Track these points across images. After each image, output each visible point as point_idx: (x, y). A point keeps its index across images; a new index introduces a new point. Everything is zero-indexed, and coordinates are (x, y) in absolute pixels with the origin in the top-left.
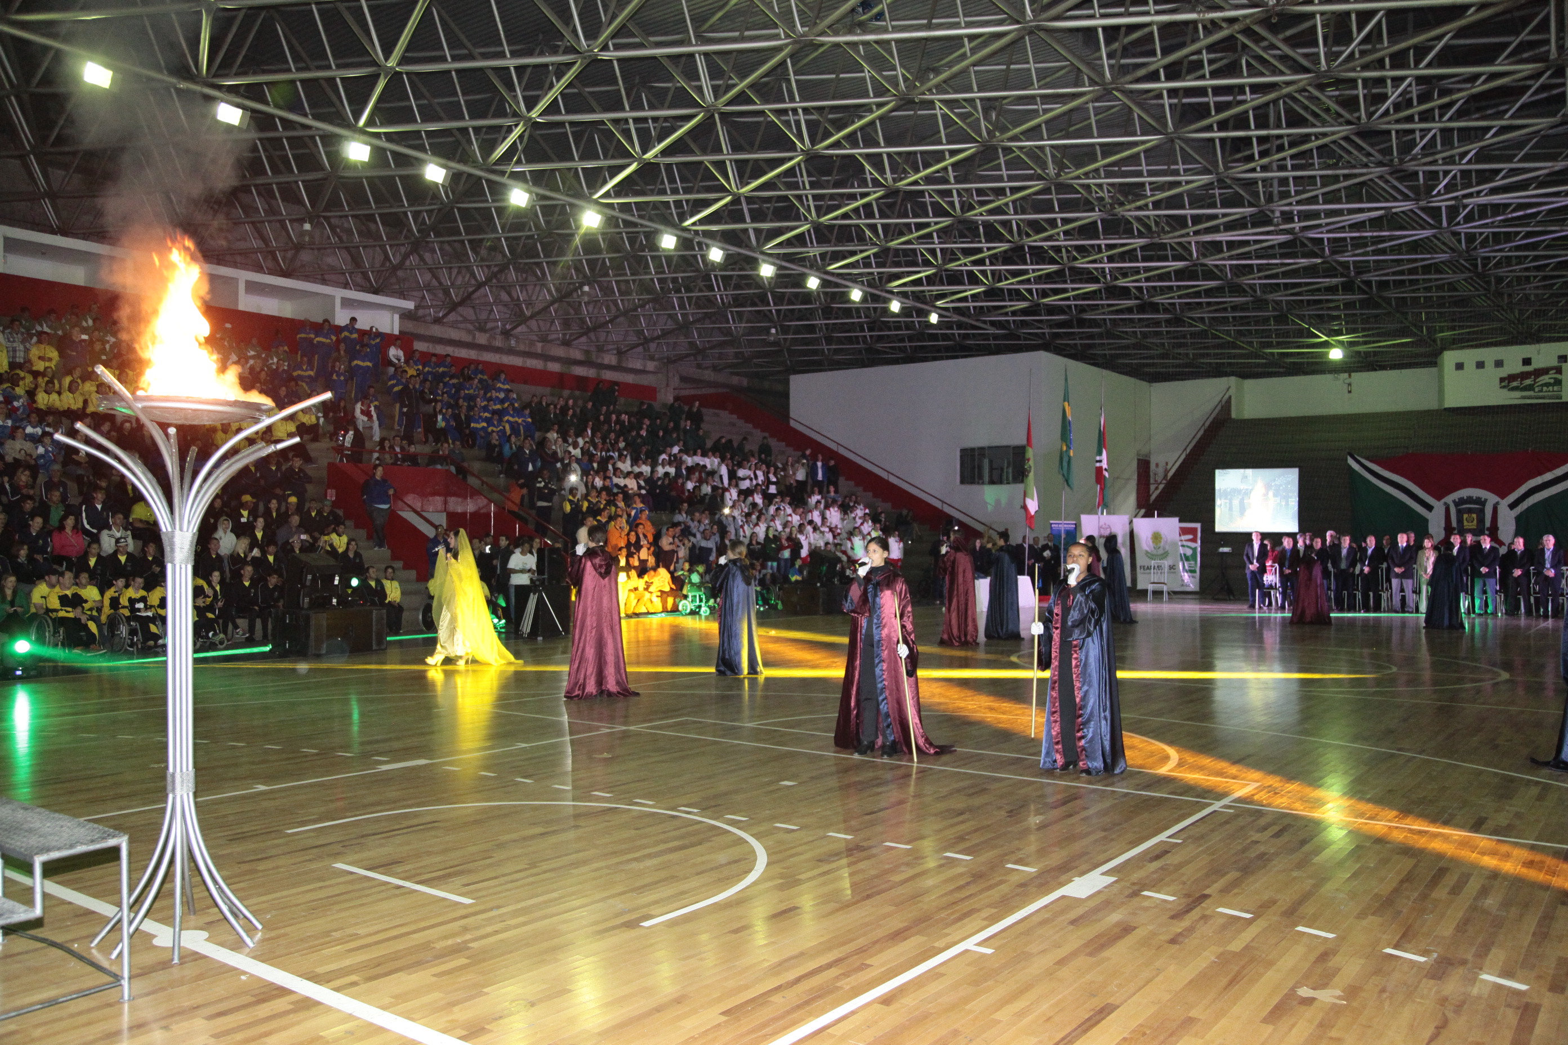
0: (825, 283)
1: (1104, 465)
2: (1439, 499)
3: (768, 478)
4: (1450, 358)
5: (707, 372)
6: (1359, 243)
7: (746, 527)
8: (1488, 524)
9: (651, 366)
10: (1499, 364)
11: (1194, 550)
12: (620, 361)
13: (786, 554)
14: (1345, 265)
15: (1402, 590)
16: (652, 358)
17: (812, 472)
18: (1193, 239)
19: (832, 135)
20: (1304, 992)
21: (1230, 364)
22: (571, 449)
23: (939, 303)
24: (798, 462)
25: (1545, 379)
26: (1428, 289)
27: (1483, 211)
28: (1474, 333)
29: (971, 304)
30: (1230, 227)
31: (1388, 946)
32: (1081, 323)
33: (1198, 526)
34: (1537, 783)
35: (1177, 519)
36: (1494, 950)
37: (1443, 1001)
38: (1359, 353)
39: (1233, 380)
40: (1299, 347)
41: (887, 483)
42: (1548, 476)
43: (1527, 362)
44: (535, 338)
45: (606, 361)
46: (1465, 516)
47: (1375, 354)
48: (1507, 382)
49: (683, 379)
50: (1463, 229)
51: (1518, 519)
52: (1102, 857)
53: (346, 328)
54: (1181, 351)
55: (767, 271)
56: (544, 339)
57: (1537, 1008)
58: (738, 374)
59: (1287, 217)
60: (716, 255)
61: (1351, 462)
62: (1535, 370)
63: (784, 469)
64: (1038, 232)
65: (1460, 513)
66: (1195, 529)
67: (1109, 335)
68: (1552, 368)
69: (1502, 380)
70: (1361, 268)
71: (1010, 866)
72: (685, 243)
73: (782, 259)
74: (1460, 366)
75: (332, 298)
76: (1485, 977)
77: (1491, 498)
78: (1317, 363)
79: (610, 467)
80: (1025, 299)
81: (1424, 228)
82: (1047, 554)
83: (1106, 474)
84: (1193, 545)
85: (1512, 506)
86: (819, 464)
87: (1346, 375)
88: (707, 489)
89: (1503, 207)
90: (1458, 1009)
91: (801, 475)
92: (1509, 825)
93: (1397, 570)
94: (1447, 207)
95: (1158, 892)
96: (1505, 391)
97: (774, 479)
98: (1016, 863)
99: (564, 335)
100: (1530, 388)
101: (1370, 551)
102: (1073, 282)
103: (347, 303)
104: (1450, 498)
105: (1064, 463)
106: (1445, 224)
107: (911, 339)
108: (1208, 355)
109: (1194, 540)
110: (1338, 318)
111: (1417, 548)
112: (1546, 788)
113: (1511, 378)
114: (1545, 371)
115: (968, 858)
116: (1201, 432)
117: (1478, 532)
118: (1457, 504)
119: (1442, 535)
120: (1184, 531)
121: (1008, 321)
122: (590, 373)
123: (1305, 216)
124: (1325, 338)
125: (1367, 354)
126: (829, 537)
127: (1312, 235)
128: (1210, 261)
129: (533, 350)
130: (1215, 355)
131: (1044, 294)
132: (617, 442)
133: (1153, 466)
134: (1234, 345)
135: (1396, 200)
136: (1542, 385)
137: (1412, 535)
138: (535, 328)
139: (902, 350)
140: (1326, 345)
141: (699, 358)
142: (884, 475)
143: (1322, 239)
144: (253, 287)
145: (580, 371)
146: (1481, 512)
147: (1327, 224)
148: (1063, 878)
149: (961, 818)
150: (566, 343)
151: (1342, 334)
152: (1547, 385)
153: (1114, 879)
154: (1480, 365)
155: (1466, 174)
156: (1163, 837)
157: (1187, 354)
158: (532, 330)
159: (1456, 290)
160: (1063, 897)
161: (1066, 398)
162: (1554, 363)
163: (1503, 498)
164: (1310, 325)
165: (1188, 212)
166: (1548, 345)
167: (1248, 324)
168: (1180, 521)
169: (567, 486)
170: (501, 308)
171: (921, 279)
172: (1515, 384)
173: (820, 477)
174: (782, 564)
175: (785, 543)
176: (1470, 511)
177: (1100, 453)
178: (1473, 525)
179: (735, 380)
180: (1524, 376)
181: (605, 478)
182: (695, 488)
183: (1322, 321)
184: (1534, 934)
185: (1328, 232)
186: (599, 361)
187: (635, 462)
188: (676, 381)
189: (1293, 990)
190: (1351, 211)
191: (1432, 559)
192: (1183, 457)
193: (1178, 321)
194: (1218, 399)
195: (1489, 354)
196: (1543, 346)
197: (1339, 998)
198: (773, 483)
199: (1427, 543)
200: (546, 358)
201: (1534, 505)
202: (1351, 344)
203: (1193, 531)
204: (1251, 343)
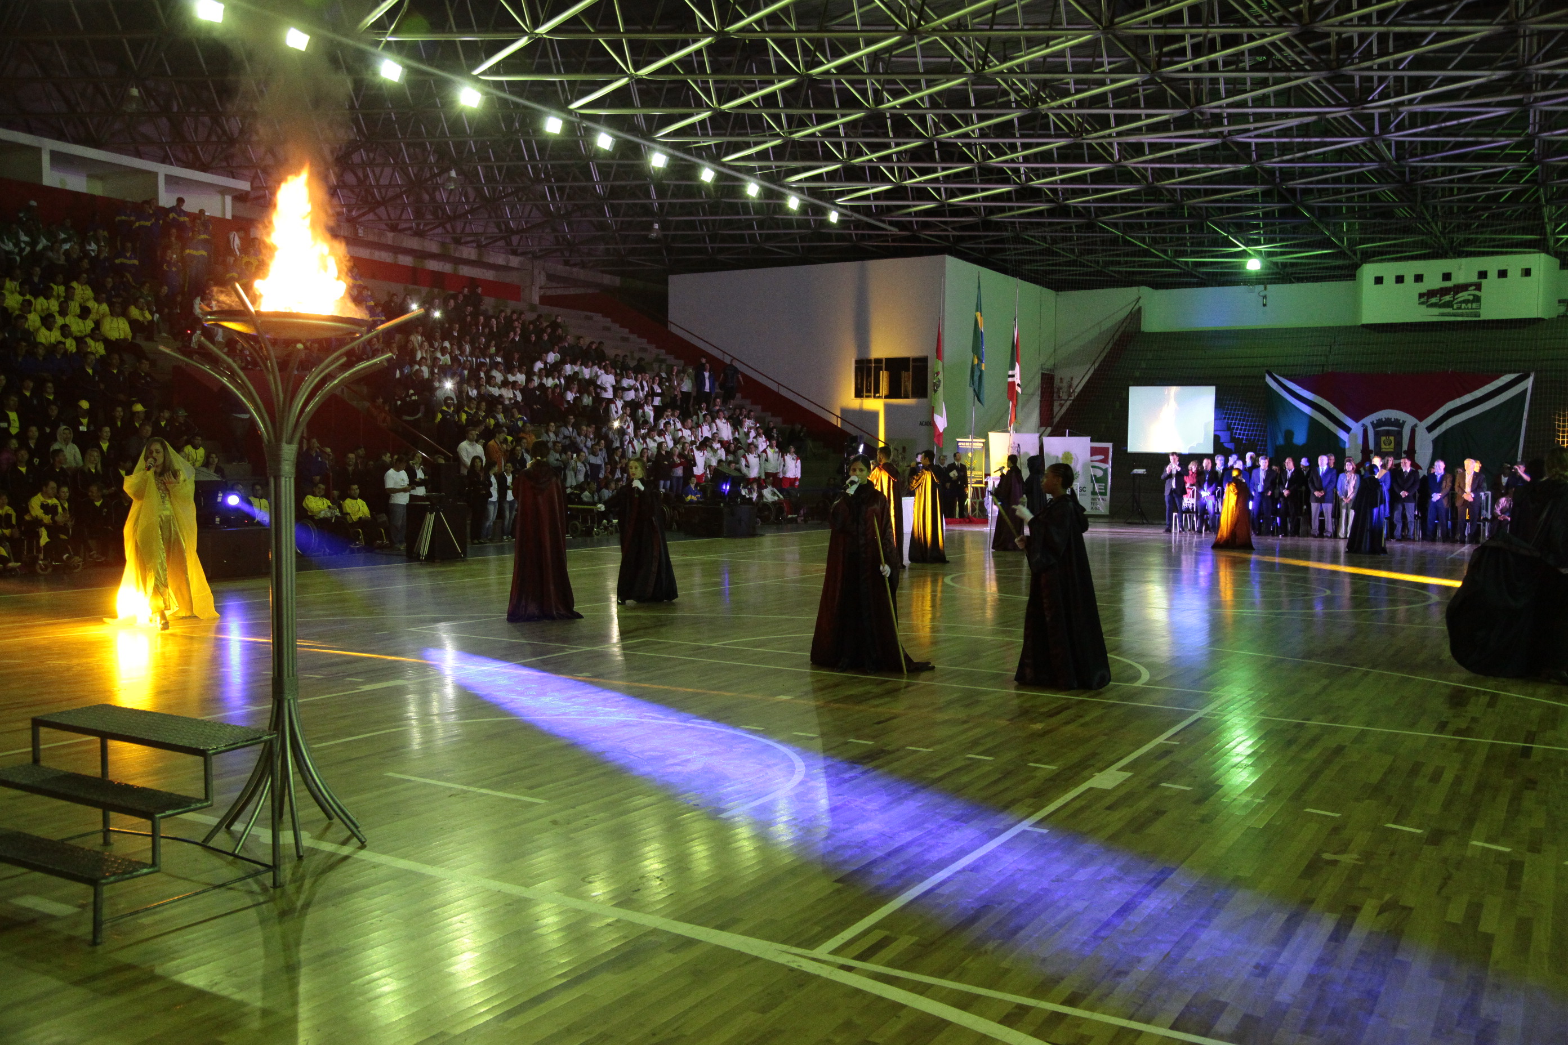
0: (720, 177)
1: (1017, 380)
2: (1357, 420)
3: (652, 389)
4: (1369, 271)
5: (575, 270)
6: (1284, 149)
7: (635, 442)
8: (1405, 447)
9: (515, 261)
10: (1419, 278)
11: (1105, 471)
12: (480, 255)
13: (679, 472)
14: (1271, 172)
15: (1322, 514)
16: (514, 253)
17: (699, 382)
18: (1115, 141)
19: (742, 18)
20: (1327, 856)
21: (1140, 273)
22: (439, 355)
23: (839, 201)
24: (684, 371)
25: (1463, 296)
26: (1350, 199)
27: (1414, 119)
28: (1394, 245)
29: (873, 203)
30: (1152, 128)
31: (1388, 822)
32: (987, 225)
33: (1110, 445)
34: (1485, 693)
35: (1088, 439)
36: (1477, 824)
37: (1445, 861)
38: (1276, 264)
39: (1145, 290)
40: (1212, 257)
41: (777, 395)
42: (1467, 398)
43: (1447, 277)
44: (384, 227)
45: (465, 256)
46: (1383, 438)
47: (1293, 265)
48: (1427, 297)
49: (550, 277)
50: (1394, 137)
51: (1435, 442)
52: (1112, 757)
53: (172, 209)
54: (1090, 257)
55: (658, 160)
56: (394, 228)
57: (1522, 864)
58: (611, 273)
59: (1216, 119)
60: (604, 141)
61: (1269, 380)
62: (1455, 286)
63: (669, 379)
64: (951, 129)
65: (1377, 435)
66: (1108, 449)
67: (1017, 240)
68: (1471, 285)
69: (1421, 295)
70: (1287, 175)
71: (1031, 764)
72: (570, 128)
73: (675, 147)
74: (1379, 280)
75: (155, 175)
76: (1474, 843)
77: (1410, 420)
78: (1232, 274)
79: (482, 375)
80: (933, 199)
81: (1353, 135)
82: (954, 474)
83: (1019, 390)
84: (1103, 466)
85: (1430, 429)
86: (707, 374)
87: (1262, 287)
88: (587, 400)
89: (1436, 117)
90: (1458, 865)
91: (687, 386)
92: (1468, 728)
93: (1316, 494)
94: (1380, 114)
95: (1175, 784)
96: (1424, 307)
97: (659, 391)
98: (1036, 761)
99: (418, 225)
100: (1449, 305)
101: (1289, 474)
102: (982, 182)
103: (172, 181)
104: (1368, 420)
105: (977, 378)
106: (1377, 131)
107: (803, 238)
108: (1119, 263)
109: (1105, 461)
110: (1257, 227)
111: (1338, 469)
112: (1494, 698)
113: (1431, 294)
114: (1464, 287)
115: (991, 758)
116: (1110, 346)
117: (1397, 456)
118: (1376, 425)
119: (1359, 458)
120: (1094, 451)
121: (911, 222)
122: (447, 268)
123: (1233, 119)
124: (1243, 247)
125: (1284, 265)
126: (722, 453)
127: (1240, 139)
128: (1130, 163)
129: (383, 241)
130: (1126, 262)
131: (952, 194)
132: (487, 346)
133: (1057, 381)
134: (1146, 253)
135: (1329, 105)
136: (1461, 302)
137: (1333, 458)
138: (384, 216)
139: (795, 250)
140: (1243, 254)
141: (567, 254)
142: (774, 387)
143: (1249, 144)
144: (59, 160)
145: (433, 265)
146: (1399, 435)
147: (1256, 129)
148: (1086, 773)
149: (966, 726)
150: (419, 234)
151: (1260, 244)
152: (1466, 302)
153: (1129, 774)
154: (1400, 279)
155: (1399, 79)
156: (1161, 739)
157: (1098, 262)
158: (380, 219)
159: (1379, 200)
160: (1091, 789)
161: (979, 308)
162: (1474, 278)
163: (1421, 419)
164: (1228, 232)
165: (1112, 112)
166: (1469, 259)
167: (1163, 231)
168: (1092, 441)
169: (440, 394)
170: (345, 191)
171: (821, 174)
172: (1433, 300)
173: (707, 388)
174: (674, 481)
175: (677, 460)
176: (1388, 433)
177: (1013, 368)
178: (1391, 448)
179: (607, 279)
180: (1444, 292)
181: (478, 387)
182: (575, 399)
183: (1241, 228)
184: (1508, 811)
185: (1257, 136)
186: (457, 255)
187: (509, 369)
188: (541, 279)
189: (1317, 854)
190: (1280, 116)
191: (1353, 483)
192: (1091, 371)
193: (1090, 227)
194: (1128, 309)
195: (1409, 268)
196: (1464, 261)
197: (1357, 860)
198: (658, 395)
199: (1349, 466)
200: (397, 250)
201: (1452, 428)
202: (1270, 254)
203: (1104, 451)
204: (1165, 252)
